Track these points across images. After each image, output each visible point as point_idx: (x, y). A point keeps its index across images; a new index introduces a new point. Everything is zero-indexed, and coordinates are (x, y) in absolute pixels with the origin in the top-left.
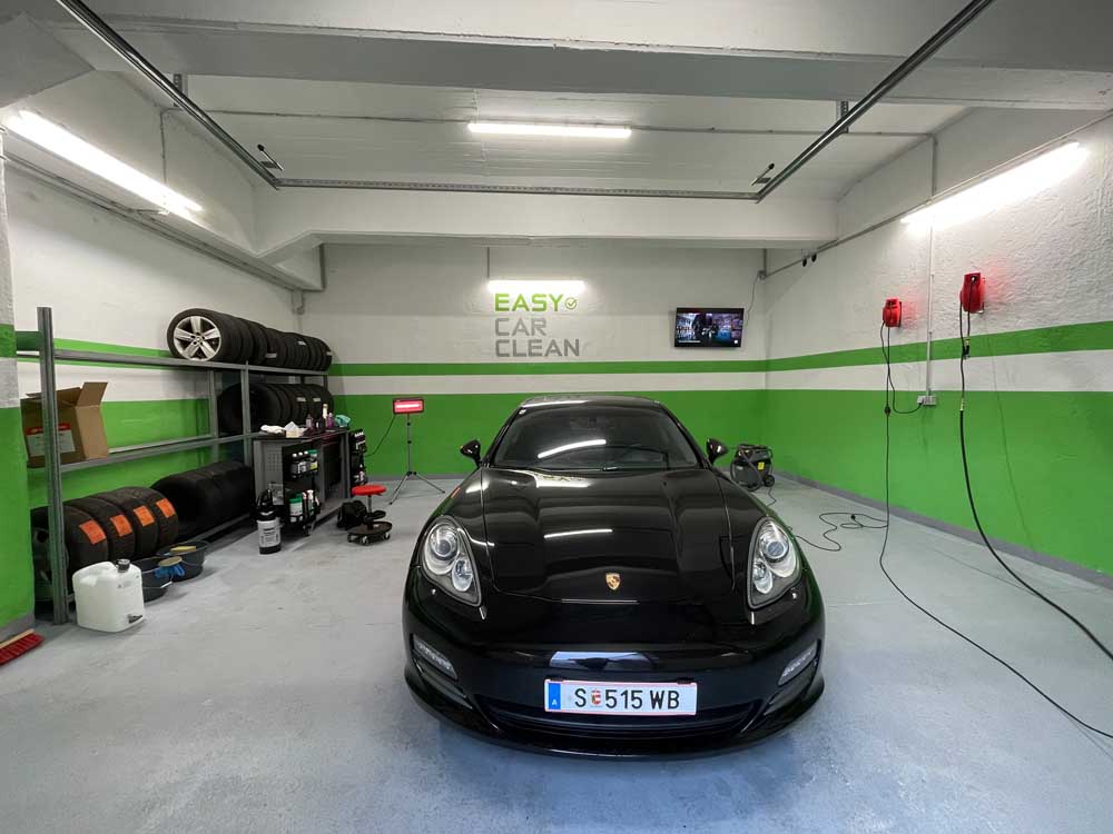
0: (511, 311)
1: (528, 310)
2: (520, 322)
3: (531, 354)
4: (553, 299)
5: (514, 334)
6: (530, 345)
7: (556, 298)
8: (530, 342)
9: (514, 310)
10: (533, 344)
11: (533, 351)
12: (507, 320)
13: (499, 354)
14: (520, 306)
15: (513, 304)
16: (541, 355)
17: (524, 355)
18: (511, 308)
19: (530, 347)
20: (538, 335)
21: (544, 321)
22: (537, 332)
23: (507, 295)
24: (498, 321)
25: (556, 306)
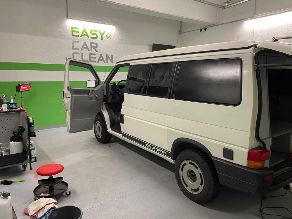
1: (88, 38)
4: (100, 33)
7: (102, 33)
24: (73, 42)
25: (102, 36)
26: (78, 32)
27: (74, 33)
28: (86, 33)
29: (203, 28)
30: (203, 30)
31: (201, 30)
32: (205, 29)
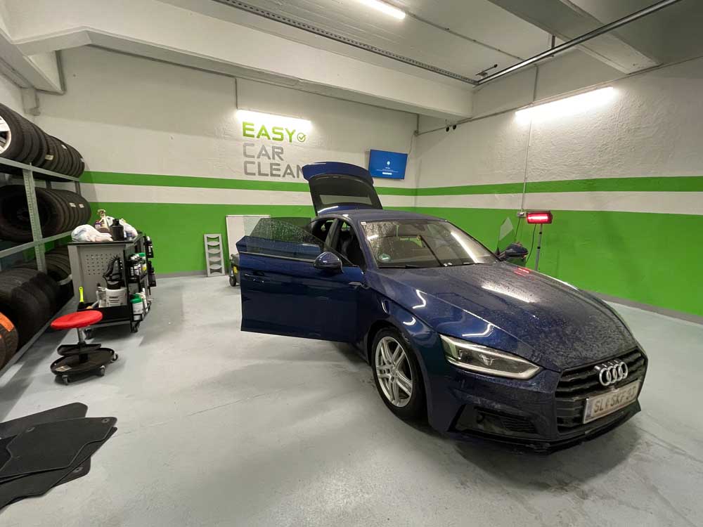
0: (256, 138)
1: (269, 139)
2: (263, 148)
3: (272, 175)
4: (289, 133)
5: (258, 157)
6: (271, 167)
7: (291, 132)
8: (272, 165)
9: (258, 137)
10: (274, 167)
11: (274, 172)
12: (253, 145)
13: (247, 173)
14: (263, 135)
15: (258, 132)
16: (279, 176)
17: (267, 175)
18: (256, 136)
19: (272, 169)
20: (277, 160)
21: (282, 150)
22: (276, 156)
23: (253, 125)
24: (245, 145)
25: (290, 138)
26: (252, 130)
27: (248, 132)
28: (266, 131)
29: (450, 126)
30: (451, 128)
31: (448, 129)
32: (455, 127)
